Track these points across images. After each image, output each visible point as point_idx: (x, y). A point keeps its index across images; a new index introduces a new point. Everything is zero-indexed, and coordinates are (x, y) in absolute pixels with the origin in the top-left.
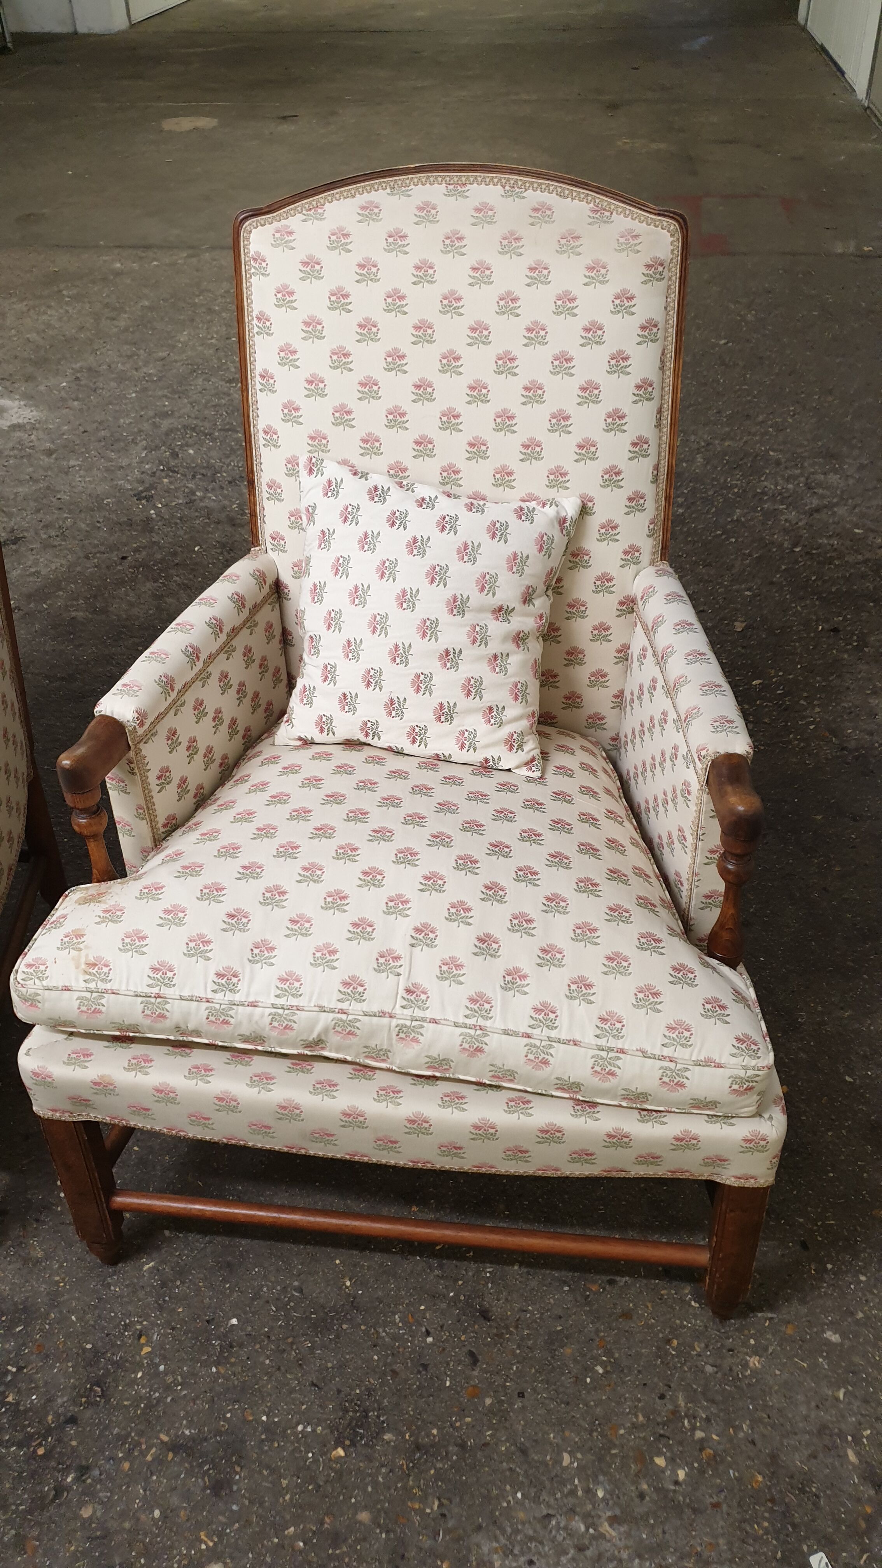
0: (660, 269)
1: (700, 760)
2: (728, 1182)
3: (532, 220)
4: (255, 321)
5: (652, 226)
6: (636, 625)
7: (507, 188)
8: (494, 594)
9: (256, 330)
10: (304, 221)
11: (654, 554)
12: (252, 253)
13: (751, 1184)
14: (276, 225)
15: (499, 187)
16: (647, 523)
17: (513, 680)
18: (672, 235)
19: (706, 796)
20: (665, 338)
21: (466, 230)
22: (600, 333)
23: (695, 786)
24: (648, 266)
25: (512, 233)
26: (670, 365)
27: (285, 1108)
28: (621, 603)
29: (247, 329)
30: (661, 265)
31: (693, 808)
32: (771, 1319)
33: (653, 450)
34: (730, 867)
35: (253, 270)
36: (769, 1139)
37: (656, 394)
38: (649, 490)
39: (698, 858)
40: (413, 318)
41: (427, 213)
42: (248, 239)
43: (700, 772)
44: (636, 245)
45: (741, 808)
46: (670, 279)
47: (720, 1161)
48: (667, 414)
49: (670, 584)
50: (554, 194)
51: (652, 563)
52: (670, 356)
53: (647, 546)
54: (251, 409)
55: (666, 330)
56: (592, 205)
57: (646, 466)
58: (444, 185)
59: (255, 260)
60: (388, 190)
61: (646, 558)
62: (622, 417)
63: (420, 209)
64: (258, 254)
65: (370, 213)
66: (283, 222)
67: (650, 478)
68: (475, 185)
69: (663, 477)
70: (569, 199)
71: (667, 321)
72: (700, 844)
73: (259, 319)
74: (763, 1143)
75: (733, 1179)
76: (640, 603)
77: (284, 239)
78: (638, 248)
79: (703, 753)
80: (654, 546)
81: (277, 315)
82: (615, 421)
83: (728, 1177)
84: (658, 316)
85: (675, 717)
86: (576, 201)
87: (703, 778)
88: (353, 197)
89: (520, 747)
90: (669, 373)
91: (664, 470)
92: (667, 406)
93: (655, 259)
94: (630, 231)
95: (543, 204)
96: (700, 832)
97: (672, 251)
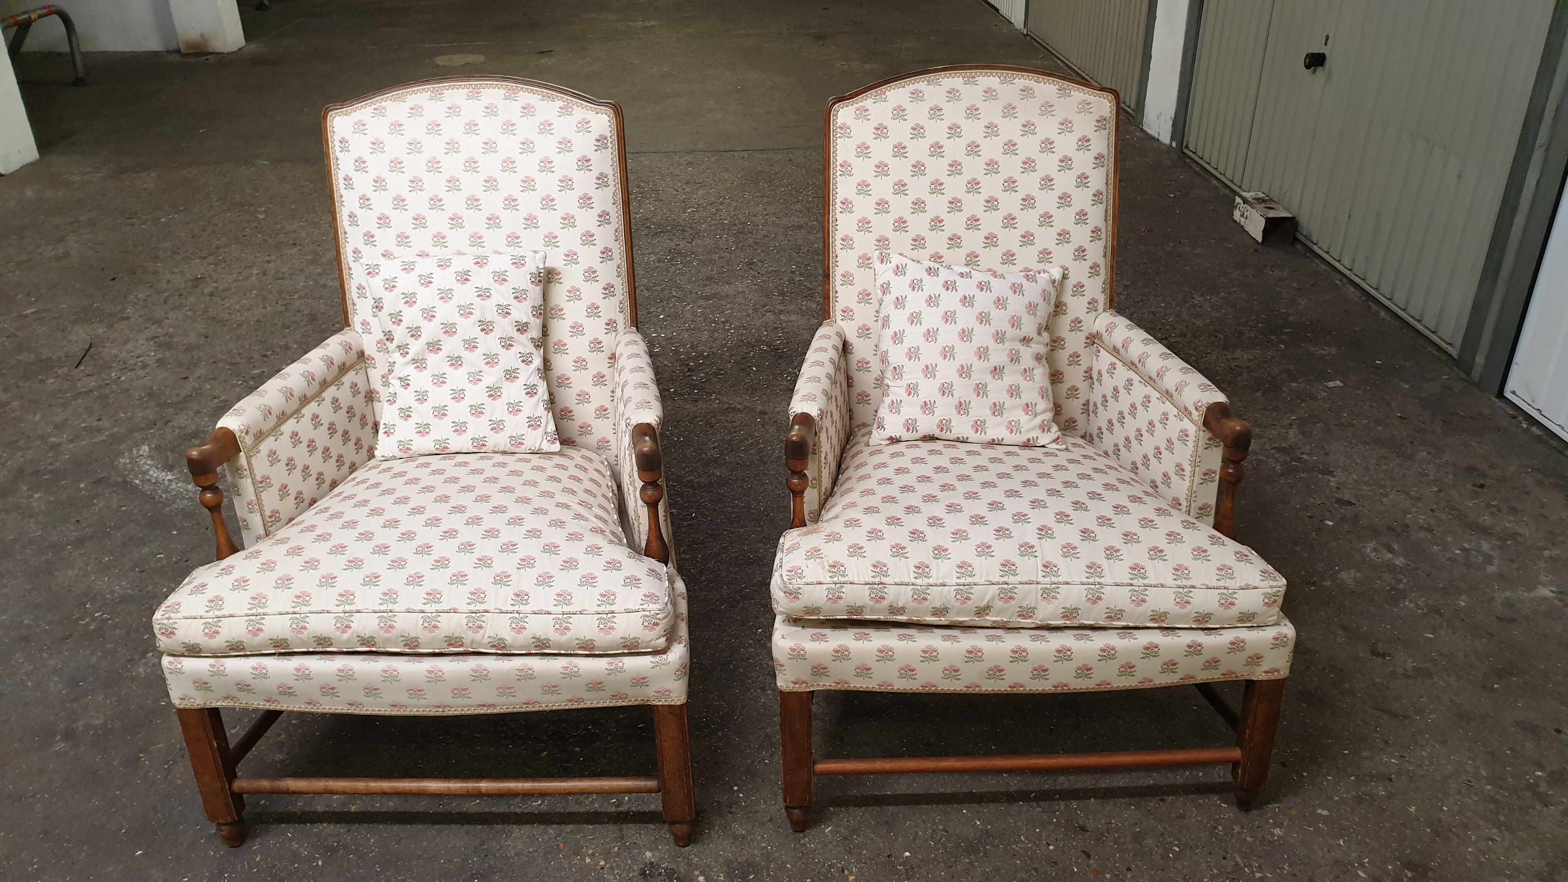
0: (1105, 122)
1: (1196, 409)
2: (1260, 678)
3: (1021, 97)
4: (839, 167)
5: (1097, 98)
6: (1099, 352)
7: (1002, 78)
8: (1021, 329)
9: (839, 173)
10: (874, 103)
11: (1105, 304)
12: (839, 124)
13: (1275, 676)
14: (855, 106)
15: (997, 78)
16: (1101, 284)
17: (1039, 385)
18: (1110, 103)
19: (1202, 433)
20: (1108, 164)
21: (980, 104)
22: (1070, 162)
23: (1192, 429)
24: (1098, 121)
25: (1009, 105)
26: (1111, 181)
27: (971, 652)
28: (1087, 338)
29: (832, 173)
30: (1105, 120)
31: (1191, 444)
32: (1278, 807)
33: (1103, 236)
34: (1231, 471)
35: (839, 135)
36: (1289, 637)
37: (1104, 200)
38: (1101, 262)
39: (1196, 480)
40: (948, 160)
41: (953, 93)
42: (836, 115)
43: (1197, 418)
44: (1089, 109)
45: (1238, 428)
46: (1110, 128)
47: (1256, 659)
48: (1110, 212)
49: (1122, 322)
50: (1032, 81)
51: (1104, 310)
52: (1111, 175)
53: (1102, 299)
54: (831, 226)
55: (1108, 160)
56: (1057, 86)
57: (1100, 244)
58: (961, 78)
59: (841, 128)
60: (926, 82)
61: (1101, 307)
62: (1086, 214)
63: (949, 92)
64: (844, 124)
65: (916, 95)
66: (860, 104)
67: (1102, 254)
68: (981, 77)
69: (1109, 254)
70: (1042, 84)
71: (1108, 154)
72: (1197, 469)
73: (841, 165)
74: (1285, 640)
75: (1264, 674)
76: (1105, 335)
77: (863, 113)
78: (1091, 110)
79: (1199, 404)
80: (1105, 300)
81: (857, 163)
82: (1081, 218)
83: (1259, 674)
84: (1105, 152)
85: (1158, 395)
86: (1047, 85)
87: (1201, 423)
88: (904, 87)
89: (1049, 430)
90: (1111, 187)
91: (1109, 249)
92: (1110, 207)
93: (1101, 117)
94: (1085, 101)
95: (1027, 87)
96: (1198, 460)
97: (1111, 112)
